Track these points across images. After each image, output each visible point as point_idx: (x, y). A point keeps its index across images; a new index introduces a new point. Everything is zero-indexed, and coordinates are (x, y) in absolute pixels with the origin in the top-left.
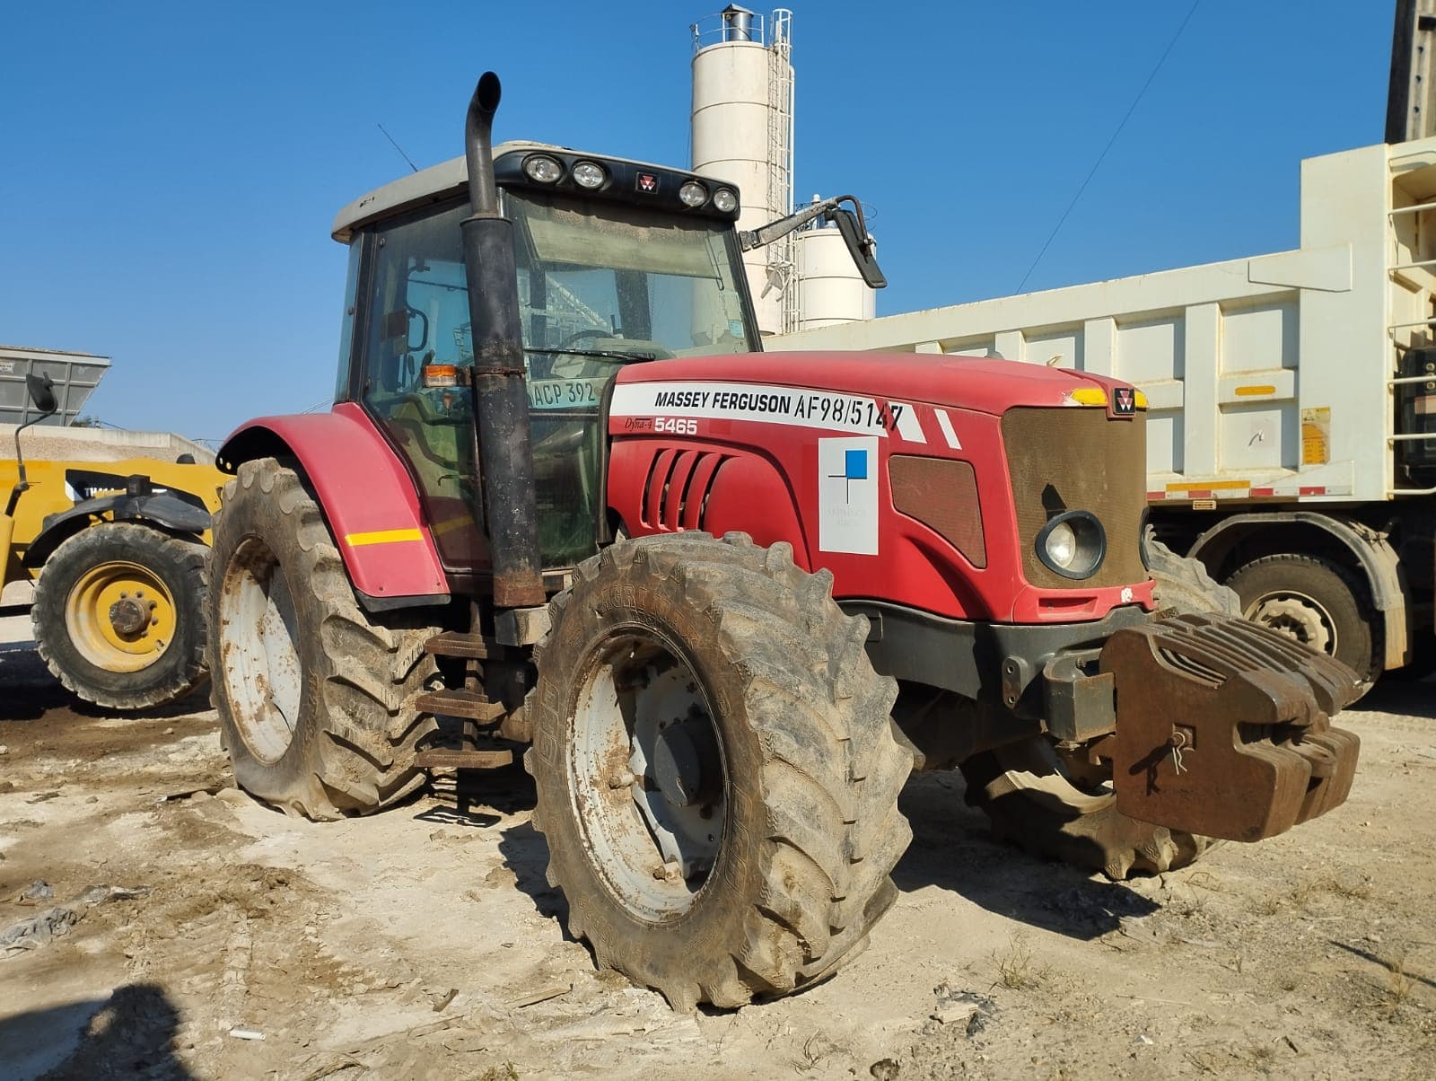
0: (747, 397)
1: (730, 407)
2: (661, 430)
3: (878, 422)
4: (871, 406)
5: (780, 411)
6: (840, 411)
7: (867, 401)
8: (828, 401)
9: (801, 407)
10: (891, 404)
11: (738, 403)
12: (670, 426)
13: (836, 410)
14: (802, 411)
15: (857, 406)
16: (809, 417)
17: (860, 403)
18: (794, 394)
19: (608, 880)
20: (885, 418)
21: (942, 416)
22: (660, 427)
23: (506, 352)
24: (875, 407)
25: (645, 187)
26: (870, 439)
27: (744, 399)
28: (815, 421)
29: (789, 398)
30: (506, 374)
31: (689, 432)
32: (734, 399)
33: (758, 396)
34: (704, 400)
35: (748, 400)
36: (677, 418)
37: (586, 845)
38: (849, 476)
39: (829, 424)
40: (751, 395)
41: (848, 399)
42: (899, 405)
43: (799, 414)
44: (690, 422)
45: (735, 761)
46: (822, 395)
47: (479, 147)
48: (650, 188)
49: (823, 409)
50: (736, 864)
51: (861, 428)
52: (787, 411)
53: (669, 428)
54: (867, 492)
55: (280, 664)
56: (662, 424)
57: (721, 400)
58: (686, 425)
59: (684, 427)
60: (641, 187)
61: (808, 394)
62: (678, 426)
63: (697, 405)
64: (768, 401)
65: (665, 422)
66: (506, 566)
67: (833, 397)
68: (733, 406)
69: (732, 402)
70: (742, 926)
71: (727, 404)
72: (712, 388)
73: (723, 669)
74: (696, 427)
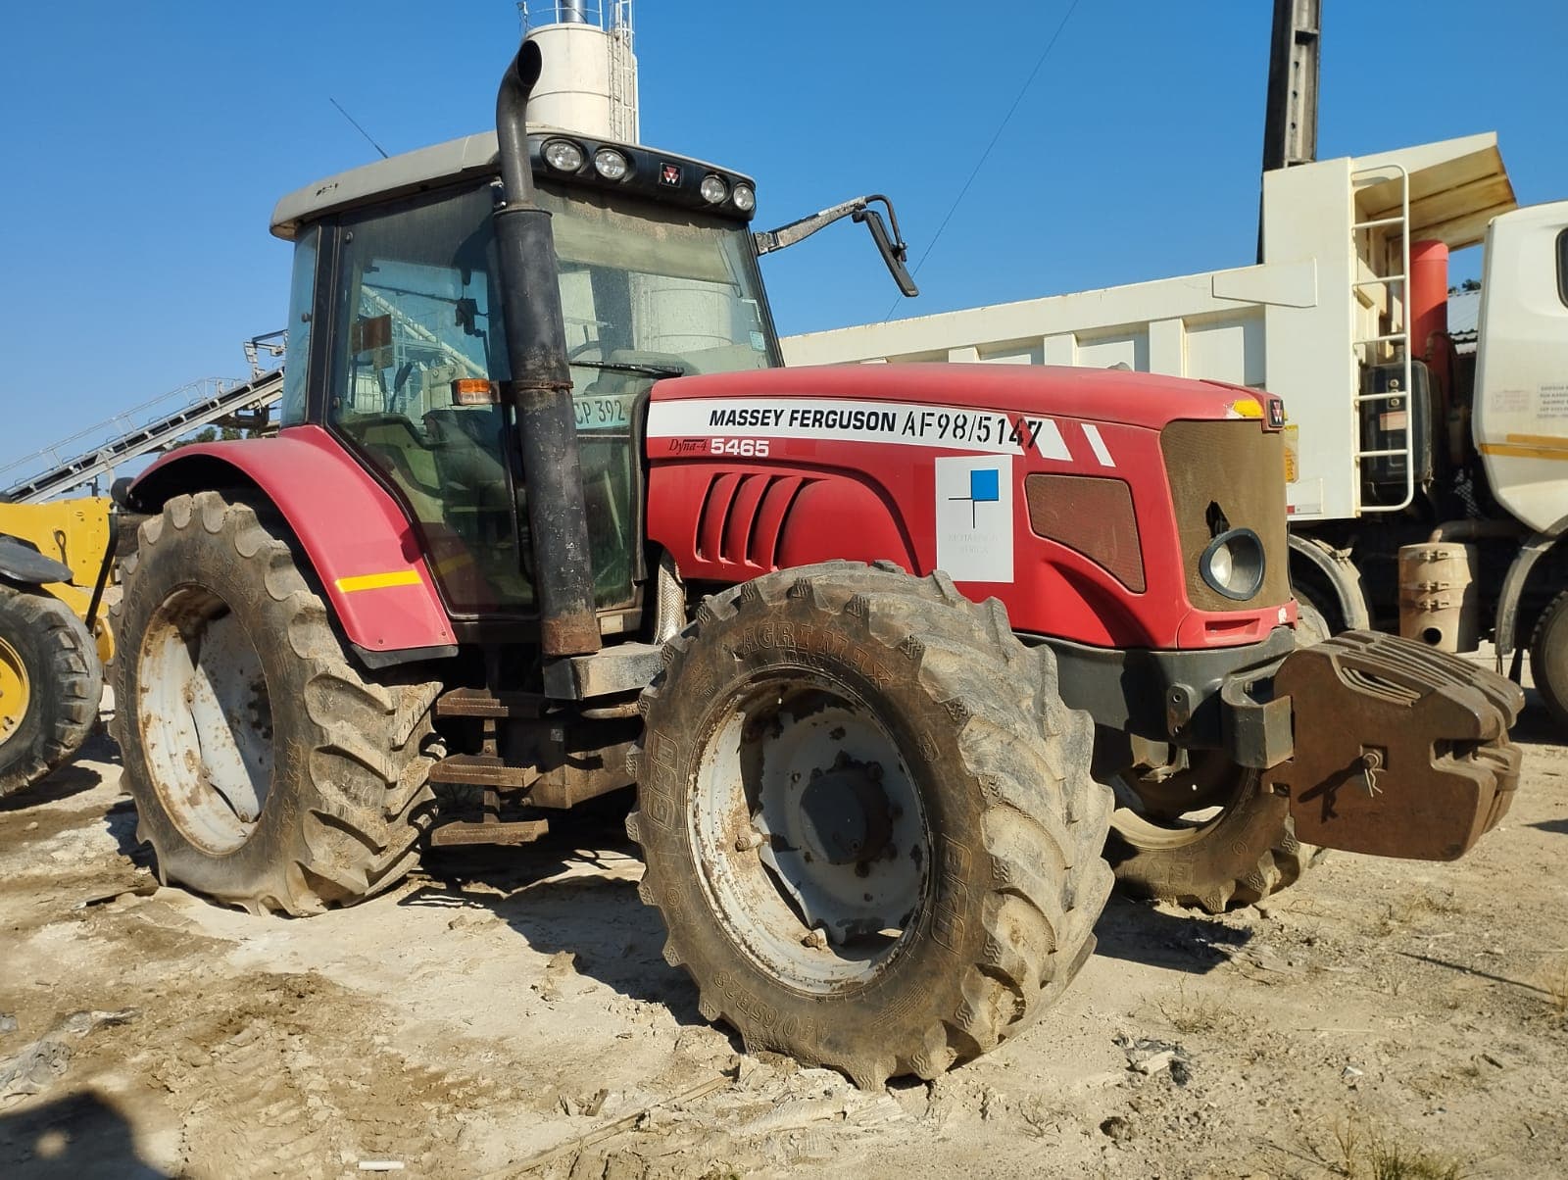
0: (836, 414)
1: (813, 426)
2: (721, 452)
3: (1012, 439)
4: (1002, 422)
5: (882, 429)
6: (962, 427)
7: (996, 417)
8: (947, 417)
9: (910, 424)
10: (1027, 419)
11: (823, 420)
12: (733, 447)
13: (957, 427)
14: (912, 428)
15: (984, 423)
16: (921, 435)
17: (989, 419)
18: (902, 411)
19: (753, 952)
20: (1020, 434)
21: (1091, 432)
22: (718, 448)
23: (554, 364)
24: (1007, 423)
25: (668, 180)
26: (1002, 457)
27: (832, 416)
28: (931, 438)
29: (894, 415)
30: (555, 389)
31: (758, 454)
32: (818, 416)
33: (850, 413)
34: (777, 417)
35: (838, 417)
36: (740, 439)
37: (720, 915)
38: (975, 498)
39: (949, 442)
40: (842, 413)
41: (970, 414)
42: (1038, 420)
43: (909, 432)
44: (758, 442)
45: (947, 810)
46: (938, 411)
47: (514, 126)
48: (674, 181)
49: (941, 426)
50: (950, 922)
51: (991, 444)
52: (891, 428)
53: (731, 450)
54: (999, 515)
55: (216, 737)
56: (722, 446)
57: (800, 418)
58: (754, 446)
59: (752, 448)
60: (664, 179)
61: (918, 410)
62: (743, 448)
63: (768, 424)
64: (865, 419)
65: (725, 444)
66: (560, 609)
67: (953, 413)
68: (817, 424)
69: (815, 420)
70: (959, 988)
71: (810, 422)
72: (787, 405)
73: (927, 709)
74: (767, 448)
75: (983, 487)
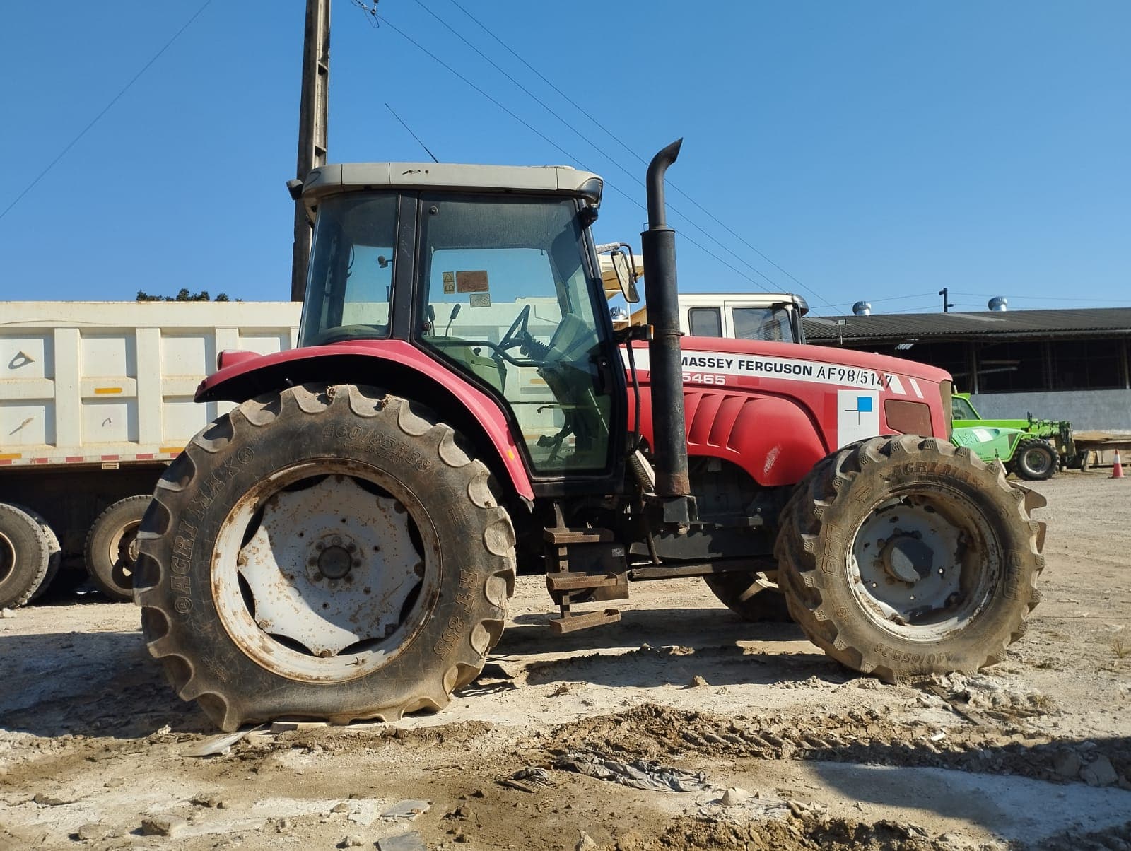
0: (771, 364)
1: (756, 369)
2: (688, 380)
3: (878, 383)
4: (873, 375)
5: (804, 374)
6: (852, 376)
7: (870, 372)
8: (843, 370)
9: (822, 372)
10: (885, 374)
11: (763, 367)
12: (698, 378)
13: (849, 376)
14: (823, 374)
15: (864, 375)
16: (829, 378)
17: (866, 373)
18: (816, 367)
20: (882, 381)
21: (913, 381)
24: (876, 375)
26: (874, 392)
27: (768, 366)
28: (835, 380)
29: (811, 368)
31: (717, 383)
32: (759, 365)
33: (781, 365)
35: (773, 366)
36: (702, 374)
38: (860, 409)
39: (845, 382)
40: (775, 364)
41: (857, 370)
42: (890, 375)
43: (821, 377)
44: (717, 377)
46: (839, 367)
49: (840, 375)
51: (869, 385)
52: (810, 374)
53: (697, 380)
54: (872, 419)
56: (689, 377)
57: (746, 365)
58: (714, 379)
59: (712, 380)
61: (826, 367)
62: (705, 379)
63: (722, 367)
64: (792, 368)
65: (692, 376)
67: (847, 369)
68: (759, 369)
69: (757, 367)
71: (754, 367)
72: (736, 358)
74: (724, 380)
75: (864, 405)
